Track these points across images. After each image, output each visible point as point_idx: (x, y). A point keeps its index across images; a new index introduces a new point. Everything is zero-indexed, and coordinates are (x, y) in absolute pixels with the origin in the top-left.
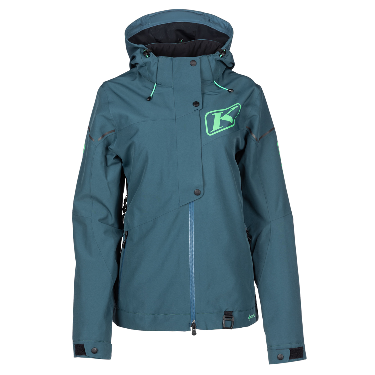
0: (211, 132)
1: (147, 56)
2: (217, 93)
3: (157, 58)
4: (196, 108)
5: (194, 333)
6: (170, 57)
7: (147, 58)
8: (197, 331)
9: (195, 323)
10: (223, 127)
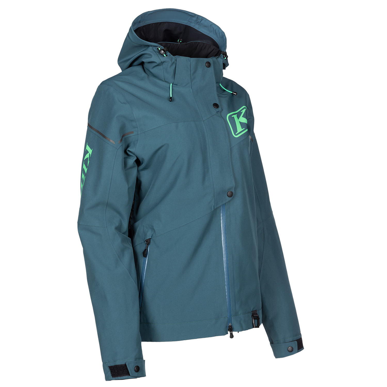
0: (236, 134)
1: (165, 55)
2: (226, 96)
3: (173, 57)
4: (217, 110)
5: (232, 336)
6: (187, 57)
7: (164, 56)
8: (234, 333)
9: (231, 325)
10: (244, 129)
